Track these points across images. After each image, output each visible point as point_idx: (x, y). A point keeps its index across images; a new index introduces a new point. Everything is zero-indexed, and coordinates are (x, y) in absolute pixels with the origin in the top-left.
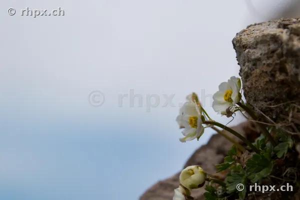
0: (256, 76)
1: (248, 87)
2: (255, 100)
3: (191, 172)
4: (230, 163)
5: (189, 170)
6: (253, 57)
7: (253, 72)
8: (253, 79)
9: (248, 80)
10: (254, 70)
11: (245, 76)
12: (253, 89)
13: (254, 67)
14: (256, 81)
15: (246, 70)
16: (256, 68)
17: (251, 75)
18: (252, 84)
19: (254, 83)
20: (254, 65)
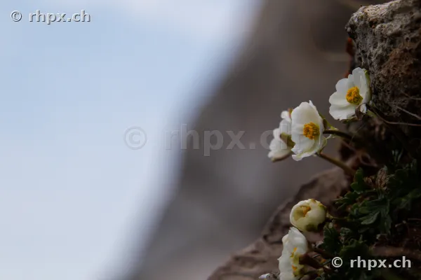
0: (395, 59)
1: (384, 77)
2: (393, 96)
3: (304, 209)
4: (359, 193)
5: (301, 206)
6: (389, 32)
7: (389, 55)
8: (390, 64)
9: (382, 66)
10: (391, 50)
11: (379, 60)
12: (390, 78)
13: (392, 46)
14: (394, 66)
15: (380, 52)
16: (394, 48)
17: (387, 58)
18: (389, 72)
19: (391, 70)
20: (392, 43)
